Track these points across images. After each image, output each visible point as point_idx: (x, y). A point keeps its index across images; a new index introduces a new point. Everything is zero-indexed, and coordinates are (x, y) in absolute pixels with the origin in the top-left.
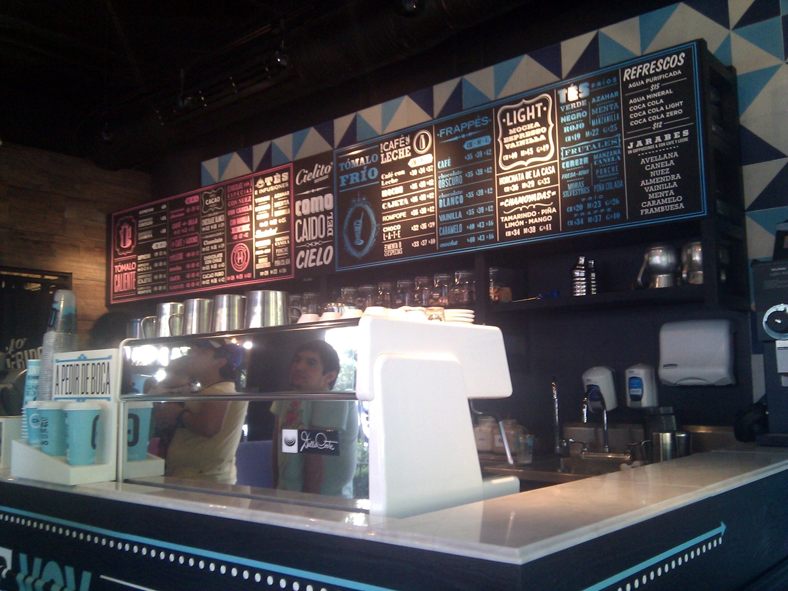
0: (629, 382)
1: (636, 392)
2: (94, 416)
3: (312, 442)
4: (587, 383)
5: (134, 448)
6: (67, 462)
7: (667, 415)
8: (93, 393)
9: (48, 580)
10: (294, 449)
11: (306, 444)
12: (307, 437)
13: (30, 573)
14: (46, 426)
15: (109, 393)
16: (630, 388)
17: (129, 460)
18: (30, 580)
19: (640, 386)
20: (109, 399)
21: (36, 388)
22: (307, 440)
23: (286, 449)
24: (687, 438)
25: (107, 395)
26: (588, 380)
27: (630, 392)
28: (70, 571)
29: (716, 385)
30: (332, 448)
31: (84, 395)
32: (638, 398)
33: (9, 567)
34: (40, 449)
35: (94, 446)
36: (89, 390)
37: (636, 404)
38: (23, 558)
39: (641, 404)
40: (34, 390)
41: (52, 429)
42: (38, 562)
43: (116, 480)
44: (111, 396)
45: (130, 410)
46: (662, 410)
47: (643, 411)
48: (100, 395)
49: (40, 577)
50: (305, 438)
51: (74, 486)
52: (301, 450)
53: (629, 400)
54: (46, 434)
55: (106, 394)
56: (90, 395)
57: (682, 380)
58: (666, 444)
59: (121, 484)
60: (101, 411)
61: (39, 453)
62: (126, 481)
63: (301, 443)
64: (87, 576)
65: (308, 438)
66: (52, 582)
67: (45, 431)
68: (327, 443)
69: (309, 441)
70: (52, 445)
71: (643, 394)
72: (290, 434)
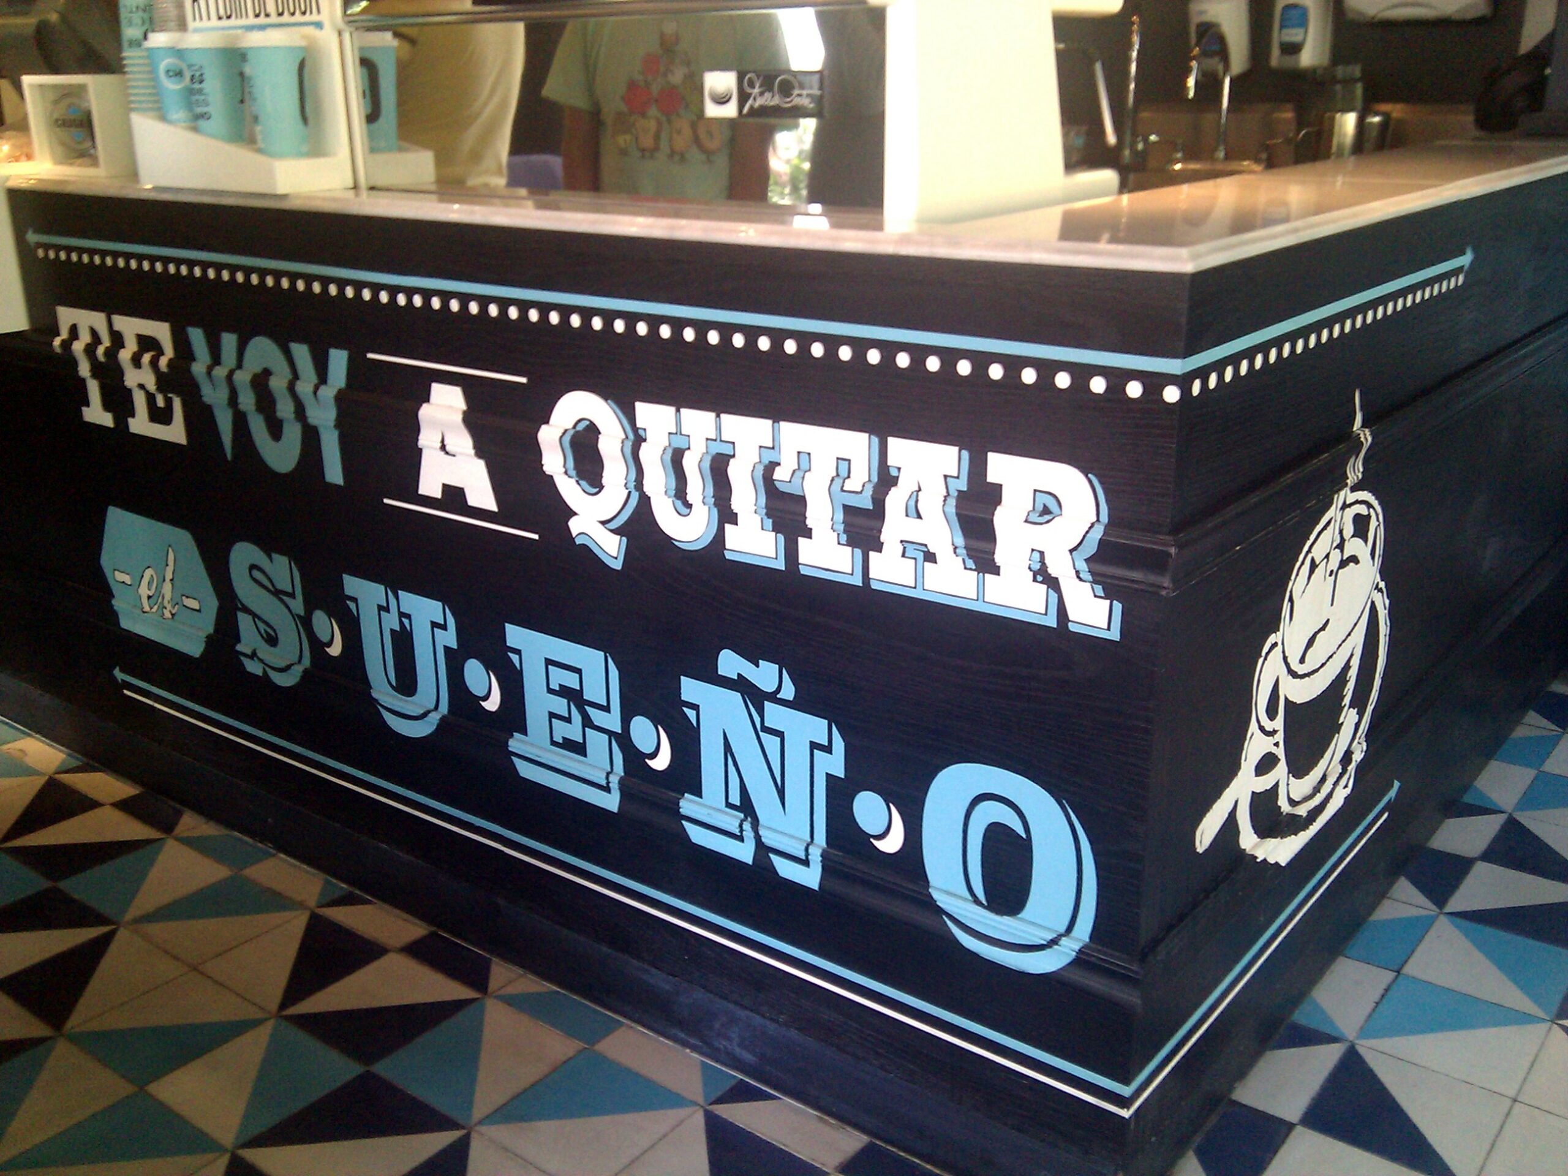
0: (1282, 14)
1: (1293, 35)
2: (298, 61)
3: (767, 95)
4: (1195, 20)
5: (376, 125)
6: (260, 151)
7: (1349, 82)
8: (281, 14)
9: (258, 369)
10: (730, 110)
11: (755, 99)
12: (757, 85)
13: (216, 359)
14: (201, 82)
15: (319, 11)
16: (1282, 27)
17: (373, 149)
18: (220, 372)
19: (1303, 22)
20: (319, 25)
21: (144, 11)
22: (756, 90)
23: (712, 110)
24: (1384, 126)
25: (315, 17)
26: (1201, 13)
27: (1280, 36)
28: (301, 352)
29: (1453, 17)
30: (810, 103)
31: (262, 20)
32: (1293, 49)
33: (169, 352)
34: (195, 129)
35: (305, 119)
36: (271, 8)
37: (1288, 62)
38: (197, 336)
39: (1298, 61)
40: (141, 13)
41: (214, 88)
42: (229, 341)
43: (356, 187)
44: (324, 17)
45: (361, 49)
46: (1340, 71)
47: (1300, 76)
48: (298, 18)
49: (240, 366)
50: (754, 88)
51: (284, 197)
52: (746, 110)
53: (1275, 52)
54: (203, 97)
55: (311, 12)
56: (274, 19)
57: (1388, 8)
58: (1345, 135)
59: (364, 194)
60: (305, 49)
61: (190, 135)
62: (372, 188)
63: (743, 97)
64: (339, 360)
65: (760, 87)
66: (267, 373)
67: (200, 92)
68: (799, 95)
69: (762, 94)
70: (218, 120)
71: (1305, 39)
72: (720, 81)
